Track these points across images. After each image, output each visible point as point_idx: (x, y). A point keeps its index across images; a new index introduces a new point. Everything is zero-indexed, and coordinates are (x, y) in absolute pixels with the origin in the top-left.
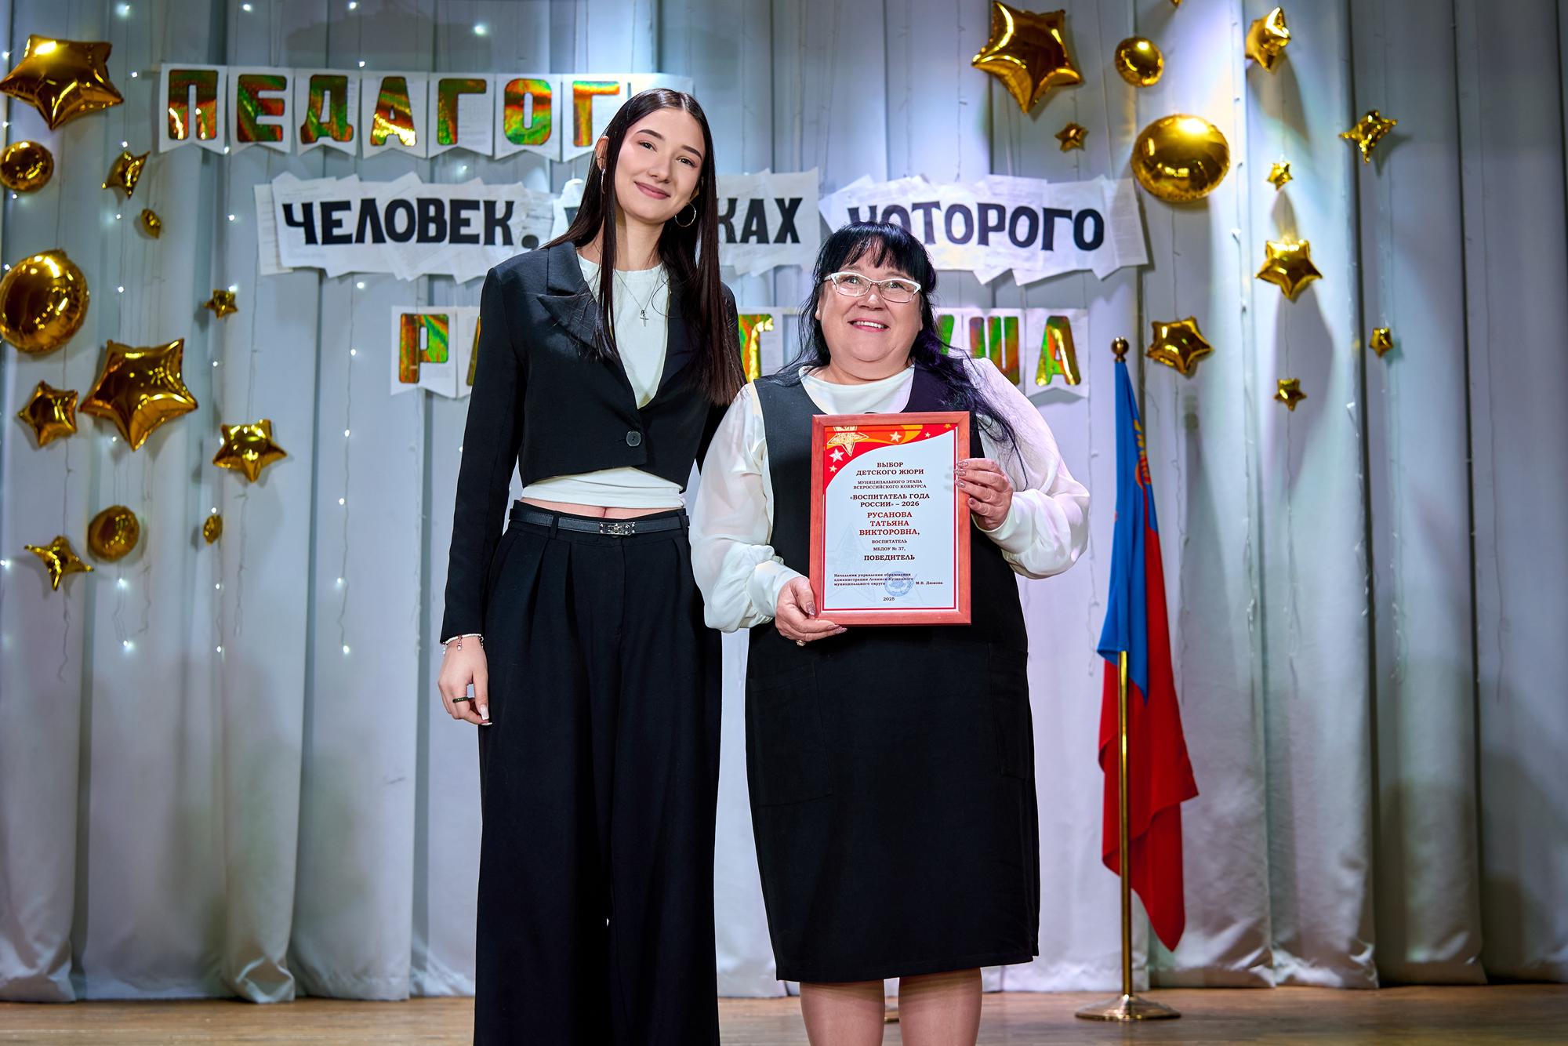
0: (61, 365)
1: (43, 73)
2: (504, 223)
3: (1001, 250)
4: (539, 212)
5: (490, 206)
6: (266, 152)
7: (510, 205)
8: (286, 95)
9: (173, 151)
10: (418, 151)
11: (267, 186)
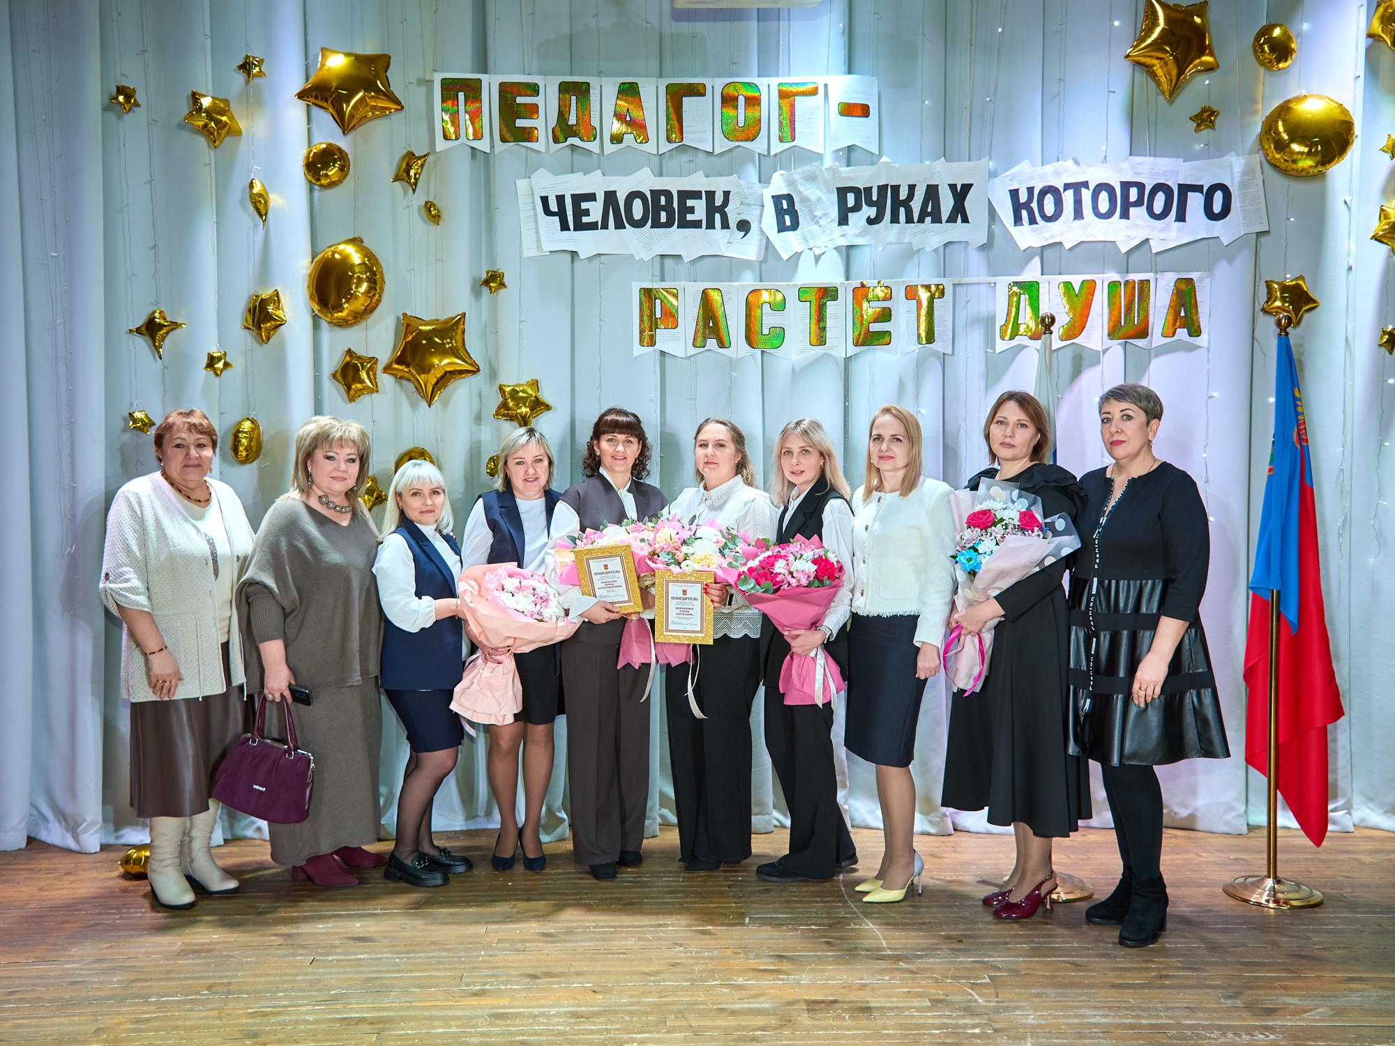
0: (364, 335)
1: (334, 84)
2: (722, 210)
3: (1140, 222)
4: (751, 199)
5: (711, 195)
6: (524, 150)
7: (727, 194)
8: (538, 100)
9: (447, 150)
10: (650, 147)
11: (527, 180)
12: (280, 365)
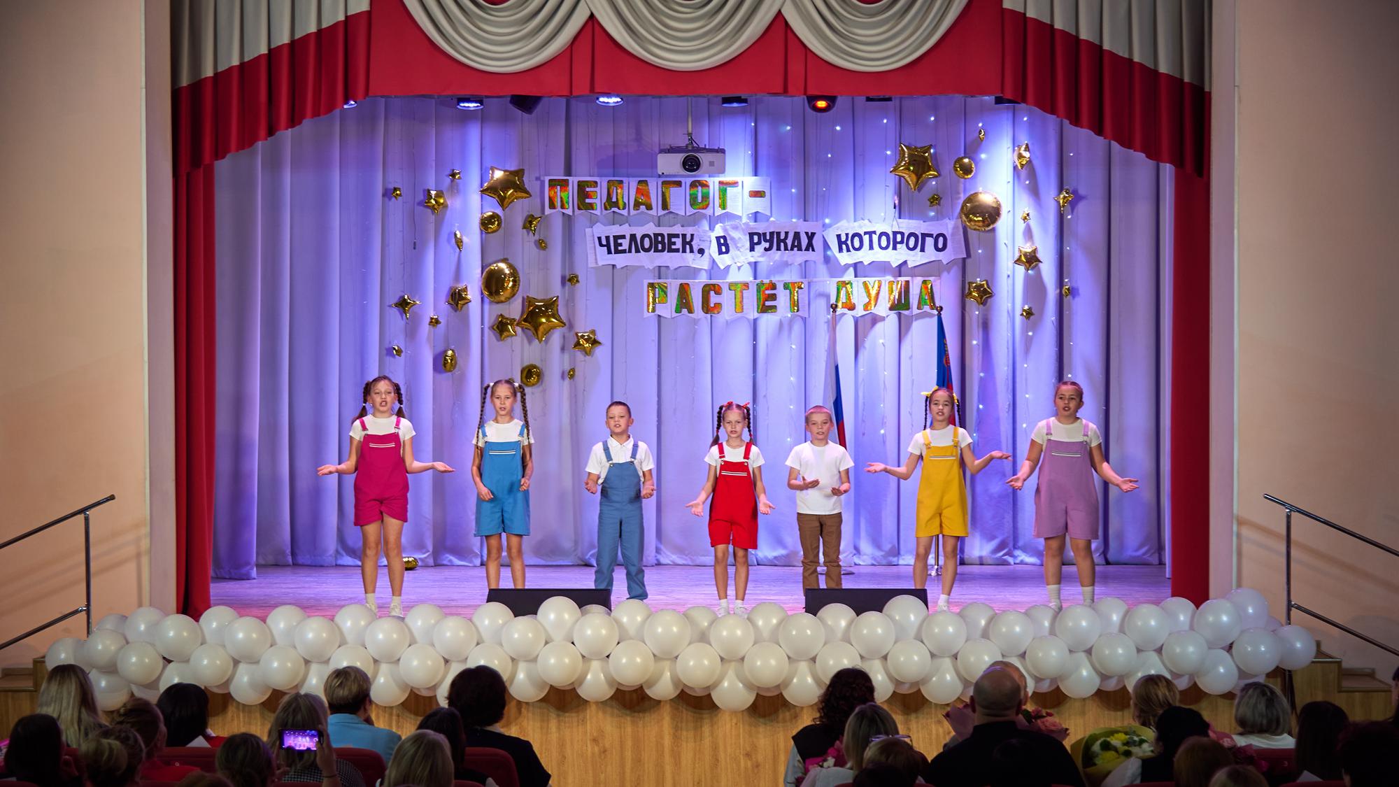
0: (507, 307)
1: (499, 185)
2: (690, 243)
3: (902, 252)
4: (705, 238)
5: (684, 236)
6: (589, 214)
7: (692, 235)
9: (550, 214)
10: (653, 212)
11: (590, 229)
12: (465, 322)
